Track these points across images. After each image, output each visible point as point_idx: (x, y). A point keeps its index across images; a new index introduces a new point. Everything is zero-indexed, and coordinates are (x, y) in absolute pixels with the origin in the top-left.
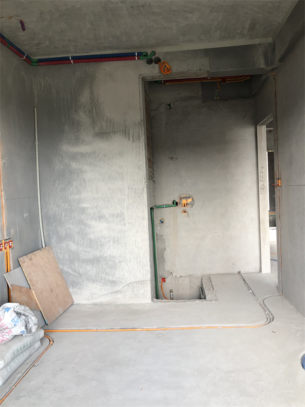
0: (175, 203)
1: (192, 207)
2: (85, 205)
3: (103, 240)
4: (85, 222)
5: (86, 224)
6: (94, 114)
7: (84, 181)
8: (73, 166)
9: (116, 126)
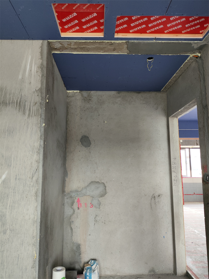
9: (8, 96)
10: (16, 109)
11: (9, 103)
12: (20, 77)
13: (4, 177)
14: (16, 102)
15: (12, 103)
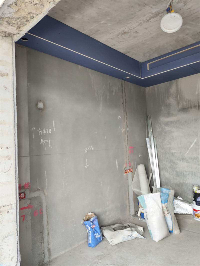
2: (173, 151)
3: (185, 173)
4: (174, 161)
5: (174, 163)
6: (179, 98)
7: (173, 137)
8: (166, 129)
9: (192, 104)
10: (197, 109)
11: (193, 107)
12: (197, 93)
13: (195, 141)
14: (196, 106)
15: (194, 106)
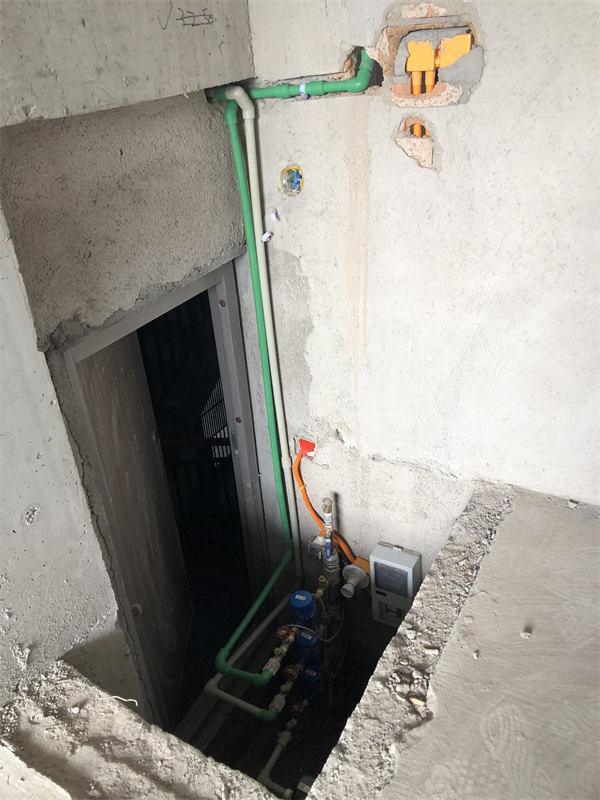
0: (365, 66)
1: (464, 99)
